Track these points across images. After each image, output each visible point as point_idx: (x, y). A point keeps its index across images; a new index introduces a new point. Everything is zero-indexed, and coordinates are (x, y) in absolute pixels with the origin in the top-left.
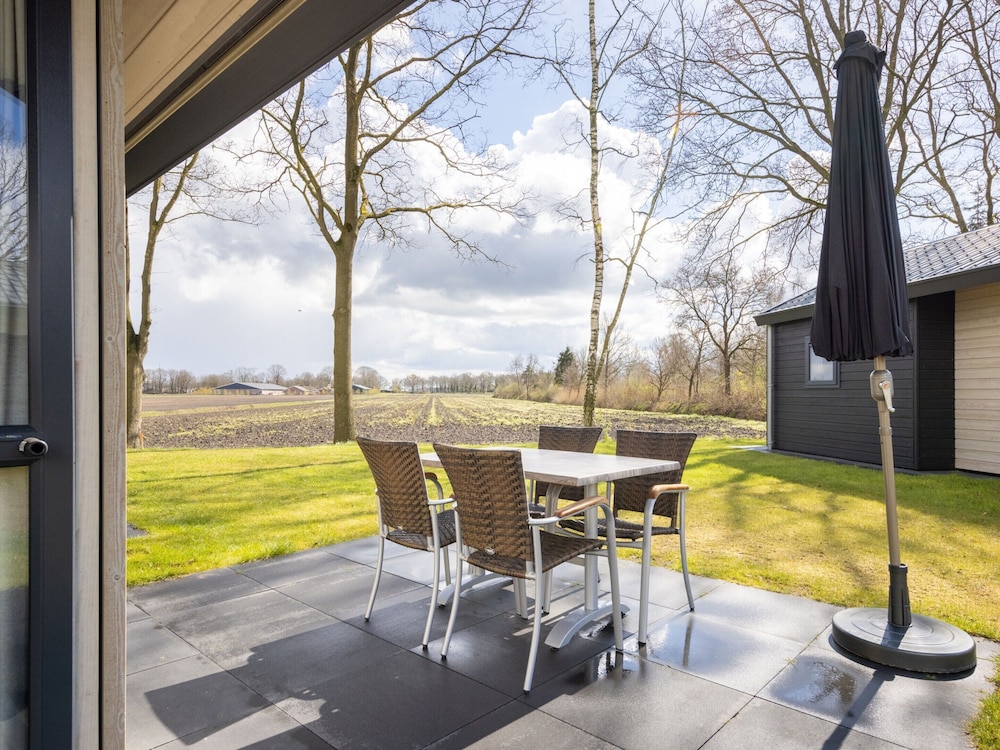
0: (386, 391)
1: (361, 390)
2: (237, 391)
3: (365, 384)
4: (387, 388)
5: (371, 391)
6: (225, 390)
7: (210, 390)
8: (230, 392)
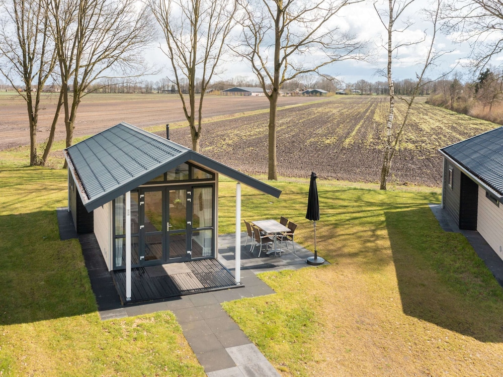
0: (340, 94)
1: (321, 93)
2: (236, 93)
3: (323, 89)
4: (341, 91)
5: (329, 94)
6: (229, 92)
7: (219, 92)
8: (231, 94)
